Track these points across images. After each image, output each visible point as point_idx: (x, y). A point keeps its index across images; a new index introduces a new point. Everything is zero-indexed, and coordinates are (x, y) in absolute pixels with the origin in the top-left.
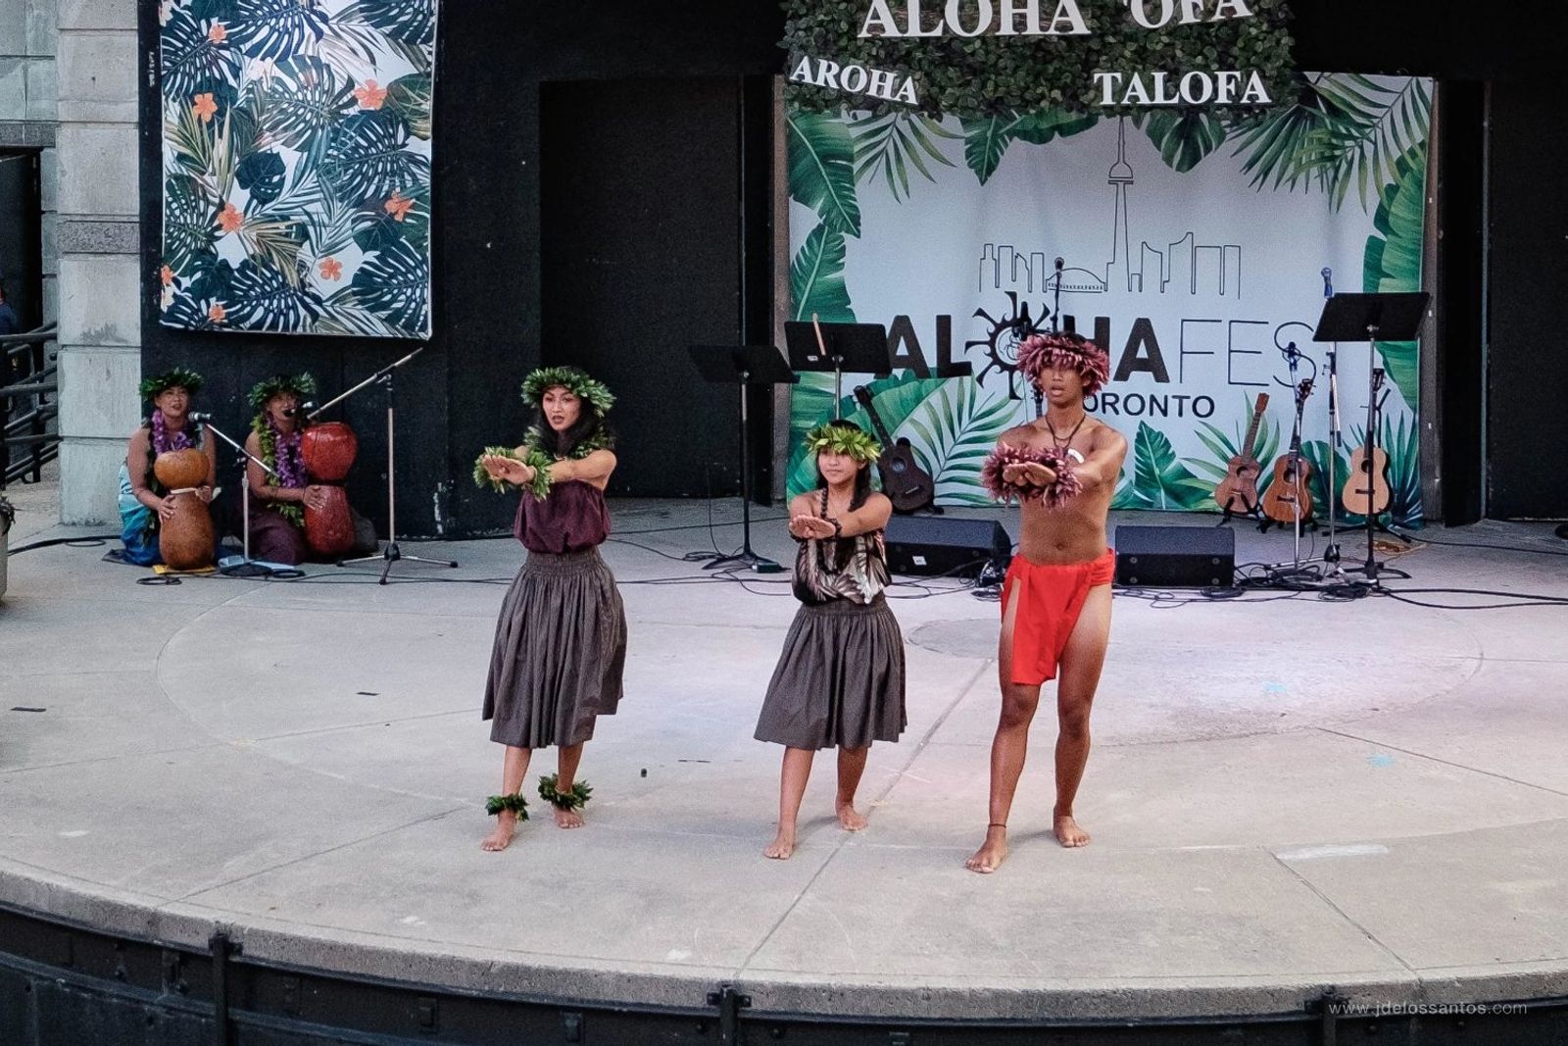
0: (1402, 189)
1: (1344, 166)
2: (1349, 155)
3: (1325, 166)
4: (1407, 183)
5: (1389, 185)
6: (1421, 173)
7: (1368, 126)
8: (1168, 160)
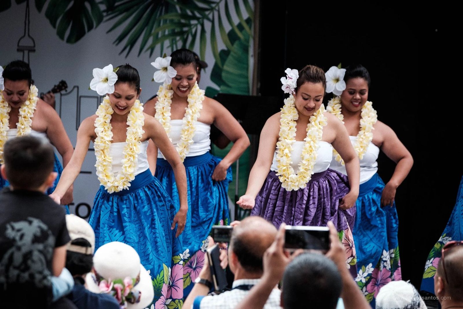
0: (232, 53)
1: (190, 38)
2: (194, 30)
3: (175, 39)
4: (236, 48)
5: (223, 51)
6: (248, 41)
7: (207, 10)
8: (61, 35)
